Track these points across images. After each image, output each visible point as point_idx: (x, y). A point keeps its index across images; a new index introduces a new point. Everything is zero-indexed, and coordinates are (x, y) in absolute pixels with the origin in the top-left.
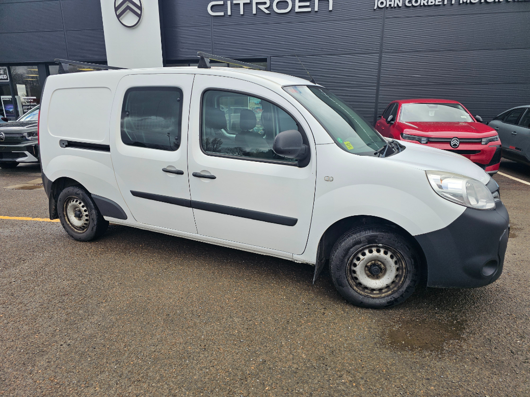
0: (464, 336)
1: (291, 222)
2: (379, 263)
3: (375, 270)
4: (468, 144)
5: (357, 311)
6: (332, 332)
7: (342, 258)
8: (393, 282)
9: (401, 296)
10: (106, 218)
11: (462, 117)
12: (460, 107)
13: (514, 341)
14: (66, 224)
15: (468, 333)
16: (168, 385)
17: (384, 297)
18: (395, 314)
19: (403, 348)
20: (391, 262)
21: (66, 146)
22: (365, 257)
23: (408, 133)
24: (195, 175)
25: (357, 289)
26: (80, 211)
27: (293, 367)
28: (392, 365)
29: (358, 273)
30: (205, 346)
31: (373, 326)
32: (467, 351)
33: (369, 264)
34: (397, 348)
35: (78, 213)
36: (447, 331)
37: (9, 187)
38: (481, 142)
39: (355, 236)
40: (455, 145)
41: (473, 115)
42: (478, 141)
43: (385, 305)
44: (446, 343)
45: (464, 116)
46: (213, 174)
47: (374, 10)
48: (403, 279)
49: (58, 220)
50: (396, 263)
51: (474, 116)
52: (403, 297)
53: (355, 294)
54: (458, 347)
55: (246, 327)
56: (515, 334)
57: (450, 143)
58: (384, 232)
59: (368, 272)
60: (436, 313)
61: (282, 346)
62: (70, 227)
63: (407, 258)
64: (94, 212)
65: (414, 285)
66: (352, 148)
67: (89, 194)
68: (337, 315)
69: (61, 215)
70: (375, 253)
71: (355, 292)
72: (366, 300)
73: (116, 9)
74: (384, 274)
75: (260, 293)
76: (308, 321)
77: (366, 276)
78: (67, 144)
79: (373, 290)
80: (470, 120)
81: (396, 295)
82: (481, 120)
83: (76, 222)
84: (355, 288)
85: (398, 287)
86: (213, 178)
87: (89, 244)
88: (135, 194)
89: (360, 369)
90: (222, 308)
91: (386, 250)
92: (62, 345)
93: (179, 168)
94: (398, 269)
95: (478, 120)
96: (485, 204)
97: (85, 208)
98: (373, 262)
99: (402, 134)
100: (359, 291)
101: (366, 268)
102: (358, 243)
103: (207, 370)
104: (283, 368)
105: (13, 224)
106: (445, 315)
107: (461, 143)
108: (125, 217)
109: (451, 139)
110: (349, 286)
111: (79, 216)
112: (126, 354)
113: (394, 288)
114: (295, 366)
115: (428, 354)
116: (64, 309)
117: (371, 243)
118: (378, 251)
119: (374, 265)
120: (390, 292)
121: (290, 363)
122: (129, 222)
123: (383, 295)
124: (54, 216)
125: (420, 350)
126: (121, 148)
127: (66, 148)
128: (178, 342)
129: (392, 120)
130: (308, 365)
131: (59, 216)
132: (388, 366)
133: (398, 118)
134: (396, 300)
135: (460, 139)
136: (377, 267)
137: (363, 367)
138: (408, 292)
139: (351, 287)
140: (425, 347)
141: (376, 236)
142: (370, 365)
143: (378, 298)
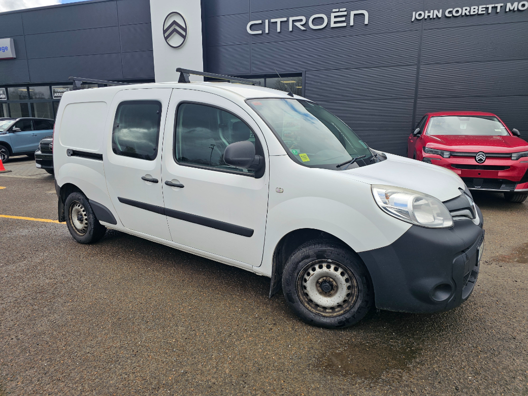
0: (410, 366)
1: (248, 233)
2: (331, 280)
3: (327, 287)
4: (496, 159)
5: (306, 329)
6: (269, 349)
7: (291, 272)
8: (345, 301)
9: (352, 317)
10: (102, 223)
11: (496, 130)
12: (495, 119)
13: (466, 376)
14: (71, 227)
15: (416, 362)
16: (83, 387)
17: (336, 317)
18: (346, 336)
19: (335, 373)
20: (342, 279)
21: (72, 155)
22: (315, 272)
23: (432, 147)
24: (167, 184)
25: (308, 306)
26: (81, 215)
27: (210, 382)
28: (314, 389)
29: (308, 288)
30: (137, 352)
31: (316, 346)
32: (405, 382)
33: (320, 280)
34: (331, 372)
35: (80, 217)
36: (394, 358)
37: (50, 192)
38: (511, 157)
39: (304, 250)
40: (481, 160)
41: (509, 129)
42: (508, 156)
43: (336, 325)
44: (386, 371)
45: (499, 129)
46: (182, 183)
47: (412, 22)
48: (355, 298)
49: (65, 223)
50: (347, 280)
51: (511, 130)
52: (354, 318)
53: (305, 311)
54: (398, 377)
55: (186, 336)
56: (470, 369)
57: (475, 157)
58: (333, 247)
59: (319, 288)
60: (392, 339)
61: (211, 359)
62: (74, 230)
63: (357, 277)
64: (91, 216)
65: (366, 305)
66: (308, 160)
67: (88, 199)
68: (284, 331)
69: (67, 218)
70: (325, 269)
71: (305, 309)
72: (317, 318)
73: (165, 32)
74: (336, 292)
75: (218, 304)
76: (250, 336)
77: (317, 292)
78: (72, 153)
79: (325, 308)
80: (505, 133)
81: (347, 316)
82: (519, 133)
83: (78, 225)
84: (306, 304)
85: (350, 307)
86: (182, 187)
87: (87, 247)
88: (122, 200)
89: (278, 390)
90: (173, 316)
91: (337, 267)
92: (12, 339)
93: (154, 177)
94: (349, 288)
95: (514, 134)
96: (442, 222)
97: (85, 213)
98: (325, 278)
99: (424, 148)
100: (310, 308)
101: (318, 285)
102: (307, 257)
103: (126, 376)
104: (200, 382)
105: (34, 224)
106: (400, 342)
107: (487, 158)
108: (115, 223)
109: (477, 153)
110: (300, 303)
111: (81, 220)
112: (62, 353)
113: (346, 307)
114: (213, 380)
115: (359, 381)
116: (32, 306)
117: (320, 259)
118: (329, 267)
119: (325, 281)
120: (342, 312)
121: (209, 377)
122: (119, 227)
123: (335, 314)
124: (62, 219)
125: (354, 377)
126: (111, 157)
127: (72, 157)
128: (114, 345)
129: (419, 133)
130: (227, 381)
131: (66, 219)
132: (310, 391)
133: (425, 132)
134: (347, 320)
135: (486, 153)
136: (327, 284)
137: (282, 388)
138: (359, 312)
139: (301, 303)
140: (361, 374)
141: (325, 251)
142: (291, 387)
143: (330, 317)
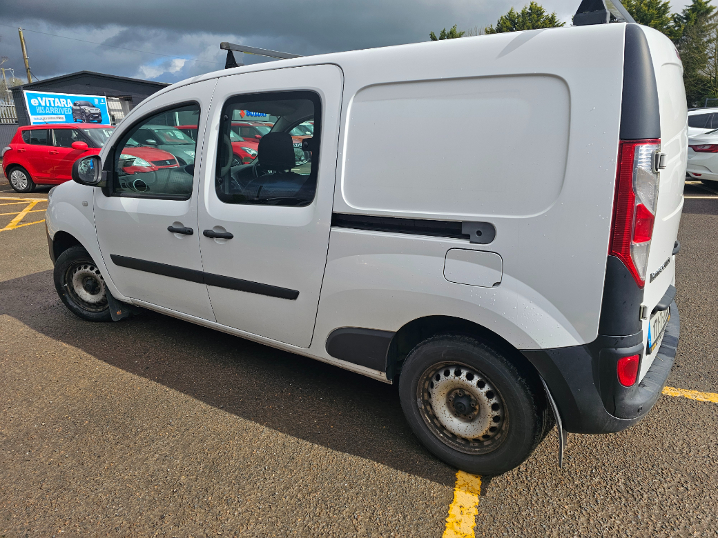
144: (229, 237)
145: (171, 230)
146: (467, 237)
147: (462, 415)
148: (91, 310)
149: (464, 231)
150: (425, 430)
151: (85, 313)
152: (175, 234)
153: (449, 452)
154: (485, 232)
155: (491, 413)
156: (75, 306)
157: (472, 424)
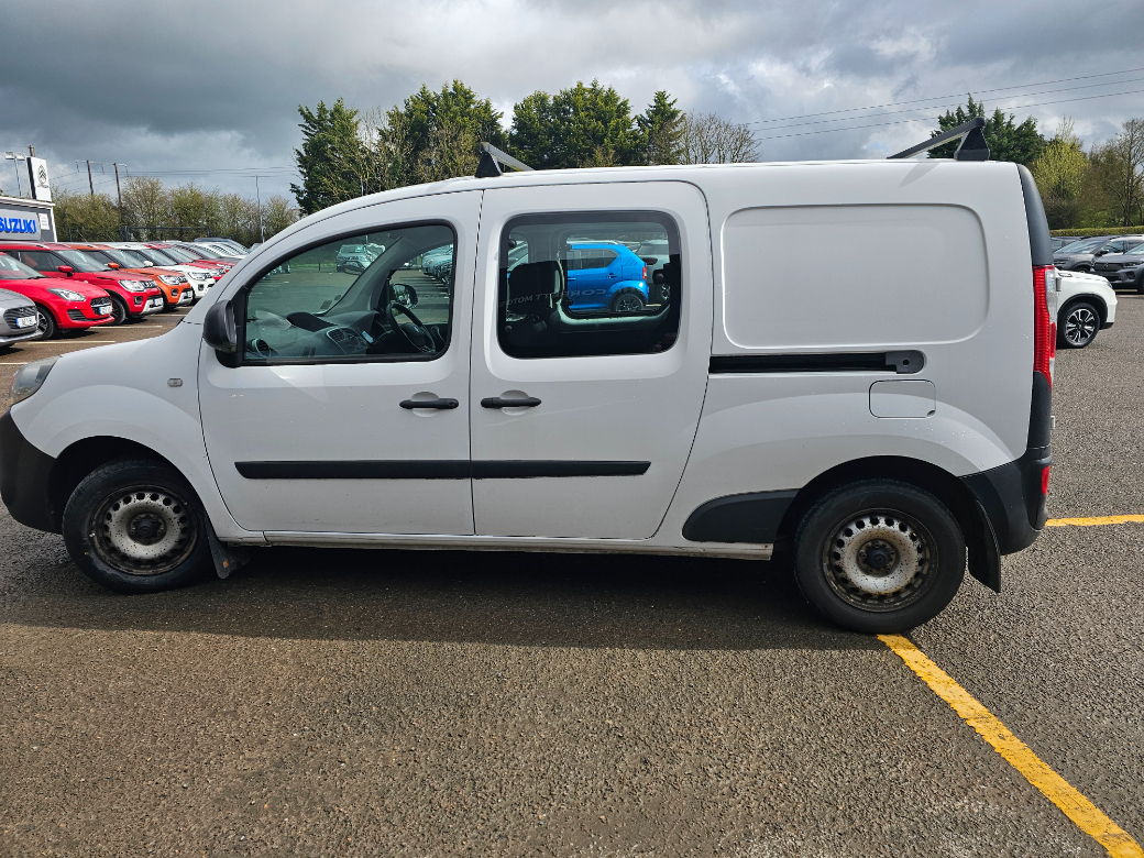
144: (534, 403)
145: (407, 405)
146: (892, 368)
147: (874, 571)
148: (144, 572)
149: (888, 362)
150: (834, 599)
151: (133, 580)
152: (416, 411)
153: (866, 616)
154: (911, 360)
155: (915, 556)
156: (111, 572)
157: (891, 576)
